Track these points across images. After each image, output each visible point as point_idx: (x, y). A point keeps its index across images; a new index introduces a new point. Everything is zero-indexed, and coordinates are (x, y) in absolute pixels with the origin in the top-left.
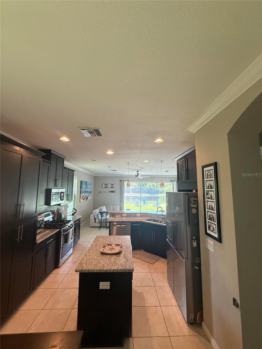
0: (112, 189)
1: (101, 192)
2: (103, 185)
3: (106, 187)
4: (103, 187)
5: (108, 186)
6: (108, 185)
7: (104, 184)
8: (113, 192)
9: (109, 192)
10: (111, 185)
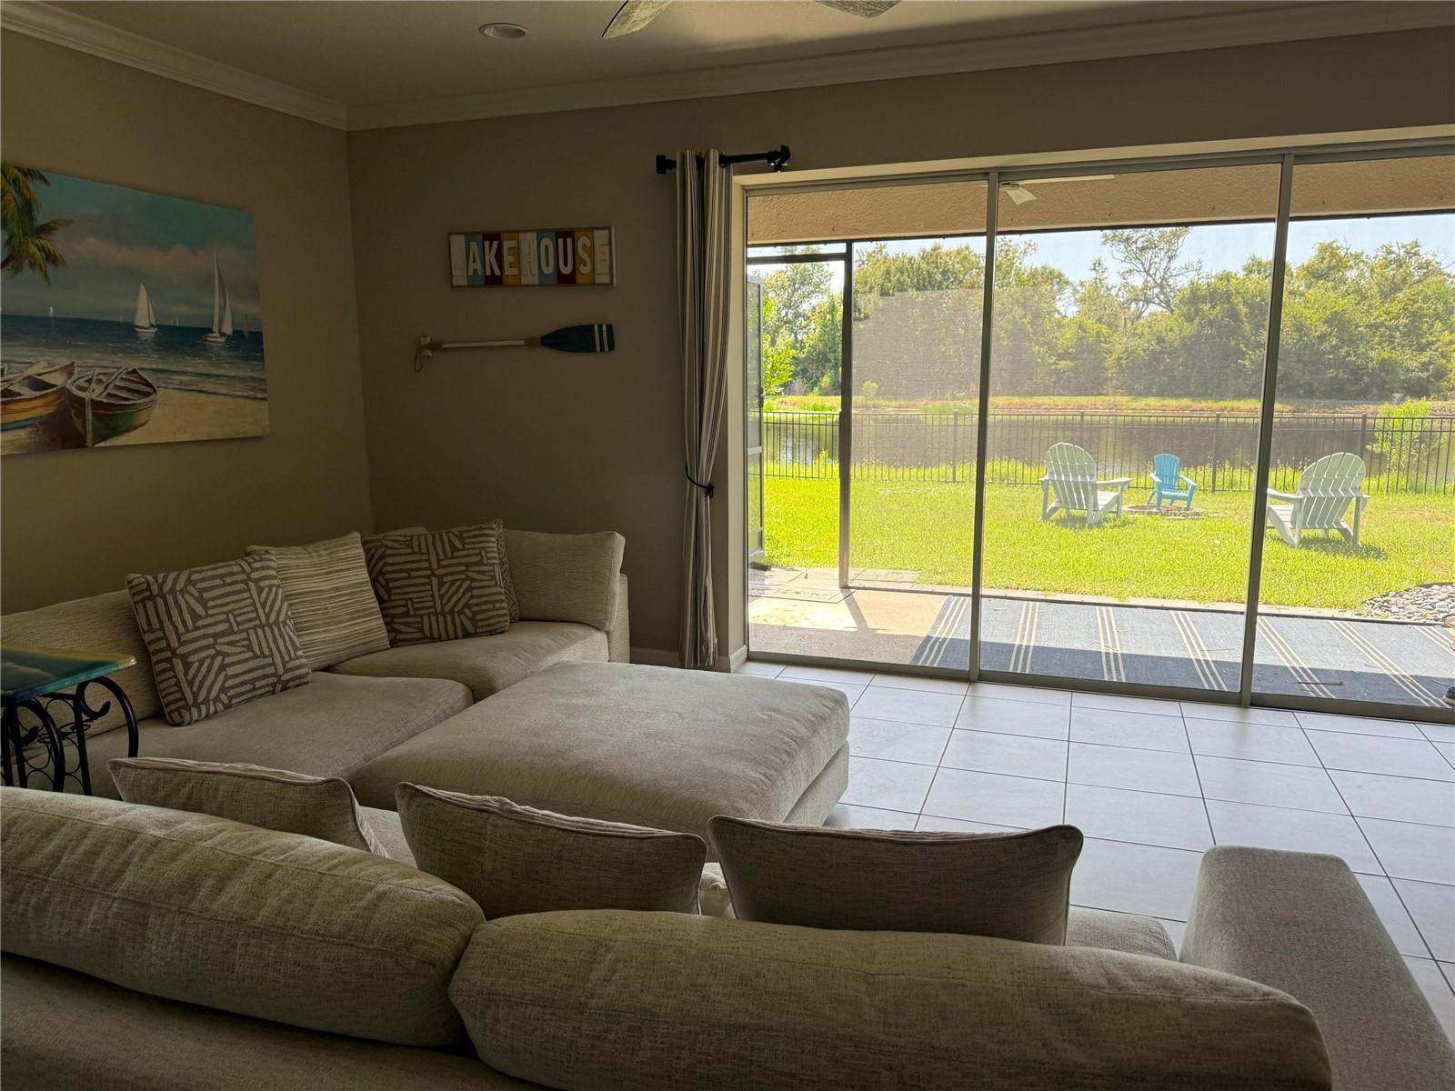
0: (567, 309)
1: (436, 347)
2: (458, 243)
3: (494, 281)
4: (460, 280)
5: (508, 259)
6: (516, 251)
7: (469, 235)
8: (574, 339)
9: (530, 343)
10: (547, 242)
